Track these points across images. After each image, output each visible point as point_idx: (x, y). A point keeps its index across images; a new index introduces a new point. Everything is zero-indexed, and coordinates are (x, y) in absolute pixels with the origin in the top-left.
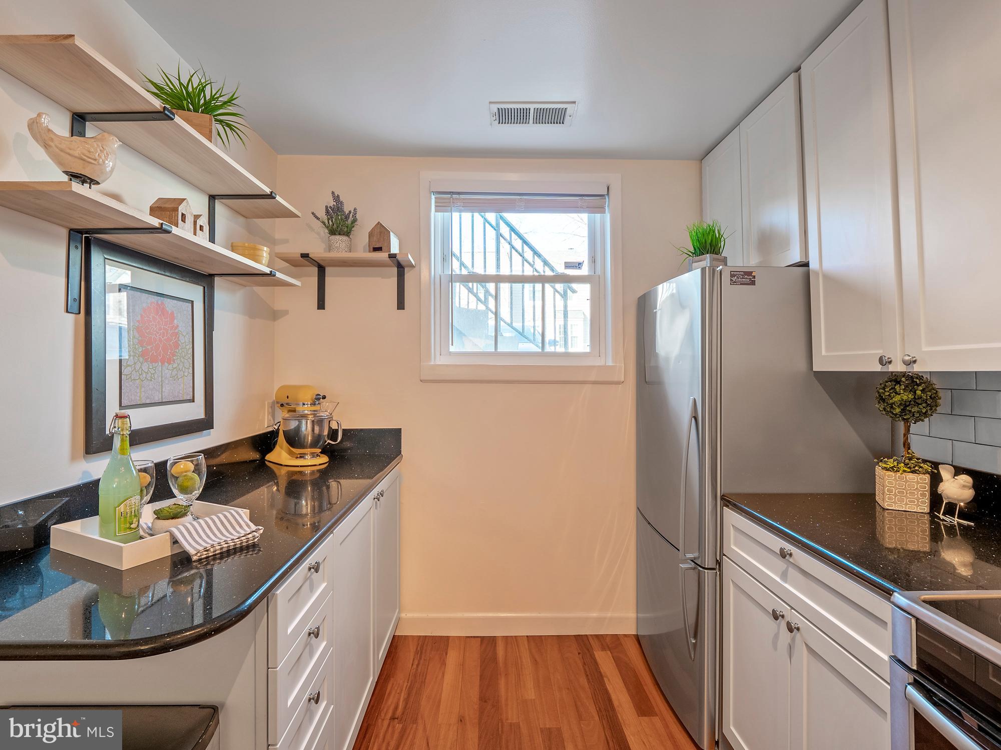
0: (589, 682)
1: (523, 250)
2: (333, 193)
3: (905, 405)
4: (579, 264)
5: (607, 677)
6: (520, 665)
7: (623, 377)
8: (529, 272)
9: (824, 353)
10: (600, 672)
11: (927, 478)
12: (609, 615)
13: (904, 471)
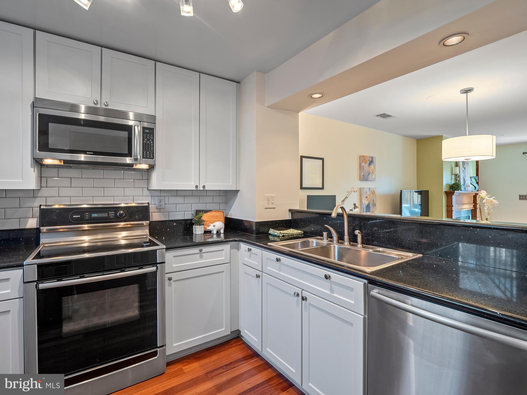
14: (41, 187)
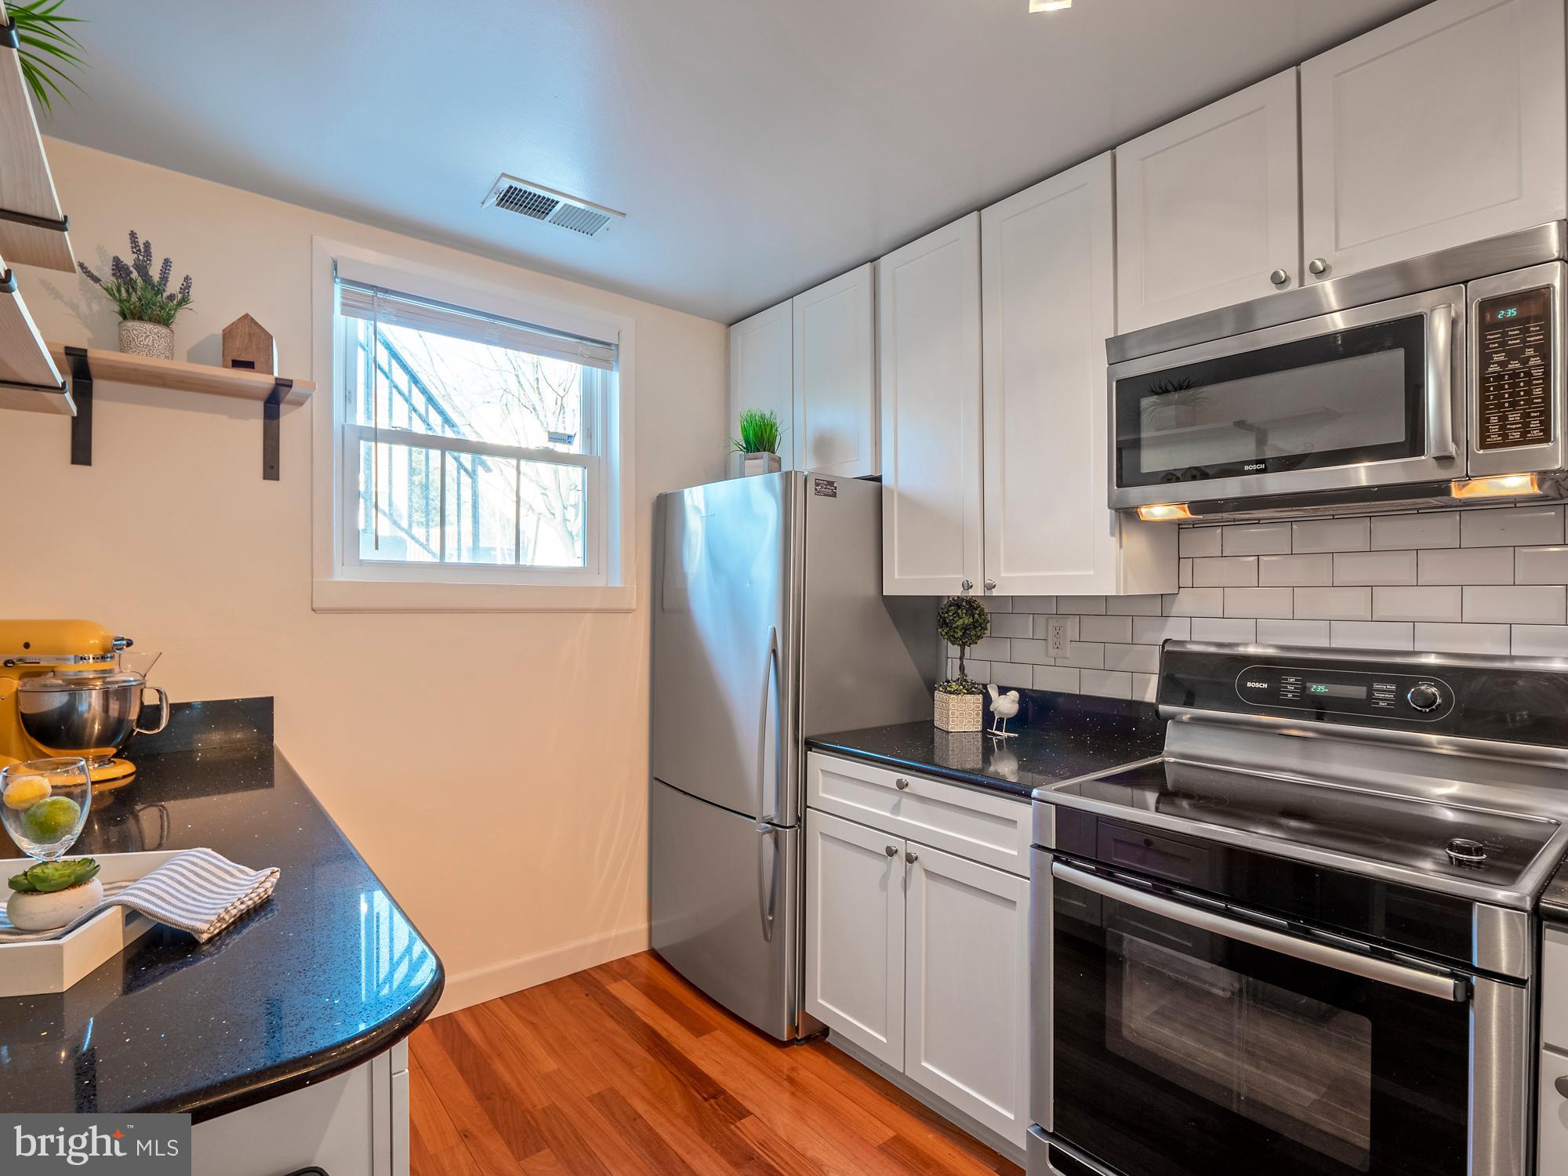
0: (618, 1023)
1: (410, 392)
2: (133, 235)
3: (965, 628)
4: (570, 437)
5: (638, 1010)
6: (512, 1037)
7: (635, 602)
8: (419, 428)
9: (896, 576)
10: (626, 1007)
11: (980, 697)
12: (613, 933)
13: (964, 693)
14: (1180, 588)
